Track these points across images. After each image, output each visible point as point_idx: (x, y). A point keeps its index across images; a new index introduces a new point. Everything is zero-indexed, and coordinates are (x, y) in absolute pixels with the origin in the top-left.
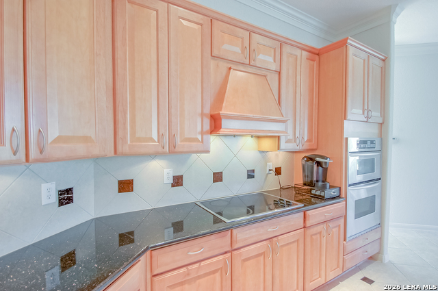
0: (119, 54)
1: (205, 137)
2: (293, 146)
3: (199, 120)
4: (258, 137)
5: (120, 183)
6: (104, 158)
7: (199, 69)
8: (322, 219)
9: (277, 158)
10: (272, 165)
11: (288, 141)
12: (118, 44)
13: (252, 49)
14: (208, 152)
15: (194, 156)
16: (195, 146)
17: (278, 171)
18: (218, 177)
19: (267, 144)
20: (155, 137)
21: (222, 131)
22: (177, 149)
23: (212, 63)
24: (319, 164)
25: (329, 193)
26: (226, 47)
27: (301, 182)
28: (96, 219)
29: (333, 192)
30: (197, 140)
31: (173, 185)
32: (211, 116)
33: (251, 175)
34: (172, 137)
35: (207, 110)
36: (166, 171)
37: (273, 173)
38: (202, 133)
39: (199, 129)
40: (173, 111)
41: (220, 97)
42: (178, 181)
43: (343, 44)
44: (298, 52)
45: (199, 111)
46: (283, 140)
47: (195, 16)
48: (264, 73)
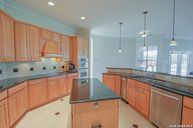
0: (16, 38)
1: (40, 57)
2: (66, 60)
3: (38, 53)
4: (57, 58)
5: (14, 69)
6: (12, 62)
7: (38, 41)
8: (71, 76)
9: (63, 63)
10: (61, 65)
11: (64, 59)
12: (16, 35)
13: (53, 36)
14: (41, 61)
15: (37, 62)
16: (37, 60)
17: (63, 67)
18: (44, 68)
19: (59, 60)
20: (26, 57)
21: (45, 56)
22: (32, 60)
23: (41, 40)
24: (72, 65)
25: (74, 71)
26: (45, 36)
27: (69, 69)
28: (7, 79)
29: (75, 71)
30: (38, 58)
31: (30, 70)
32: (42, 53)
33: (55, 68)
34: (31, 58)
35: (41, 51)
36: (28, 66)
37: (62, 68)
38: (39, 57)
39: (38, 55)
40: (31, 51)
41: (44, 48)
42: (32, 69)
43: (76, 37)
44: (66, 37)
45: (38, 51)
46: (62, 58)
47: (36, 29)
48: (57, 42)
